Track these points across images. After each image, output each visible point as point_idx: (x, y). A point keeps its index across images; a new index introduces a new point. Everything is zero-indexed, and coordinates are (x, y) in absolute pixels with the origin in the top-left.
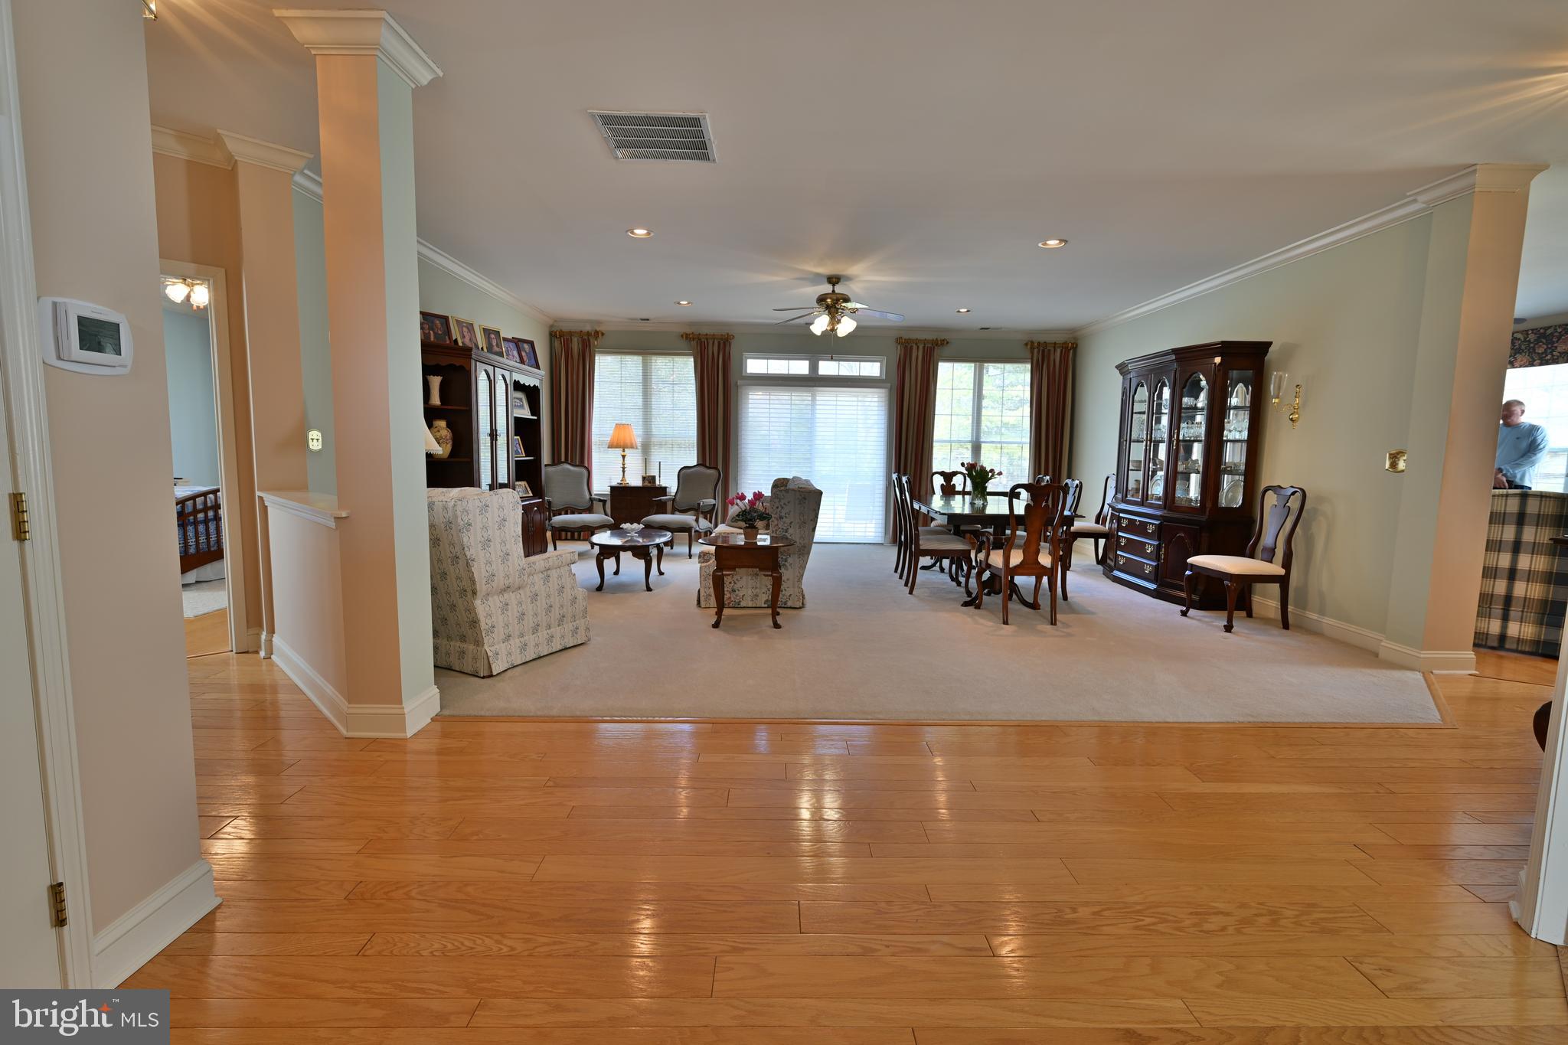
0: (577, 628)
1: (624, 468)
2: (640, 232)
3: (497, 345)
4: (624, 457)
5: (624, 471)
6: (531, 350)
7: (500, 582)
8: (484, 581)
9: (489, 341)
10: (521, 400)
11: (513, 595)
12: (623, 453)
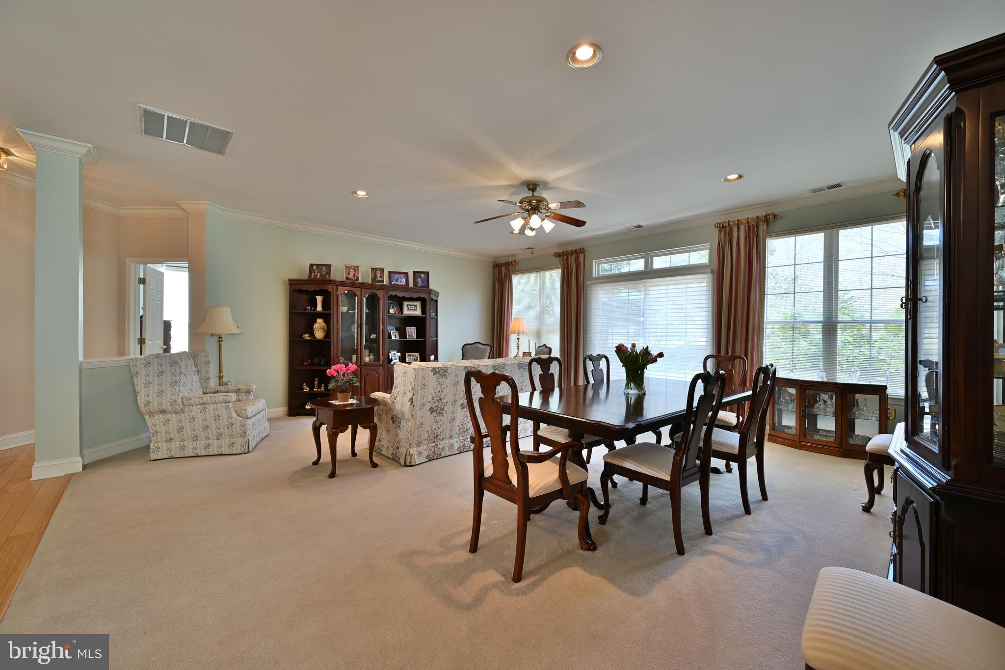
0: (233, 443)
1: (518, 347)
2: (361, 193)
3: (381, 277)
4: (518, 339)
5: (518, 349)
6: (426, 277)
7: (154, 406)
8: (143, 405)
9: (375, 274)
10: (416, 306)
11: (174, 416)
12: (518, 337)
